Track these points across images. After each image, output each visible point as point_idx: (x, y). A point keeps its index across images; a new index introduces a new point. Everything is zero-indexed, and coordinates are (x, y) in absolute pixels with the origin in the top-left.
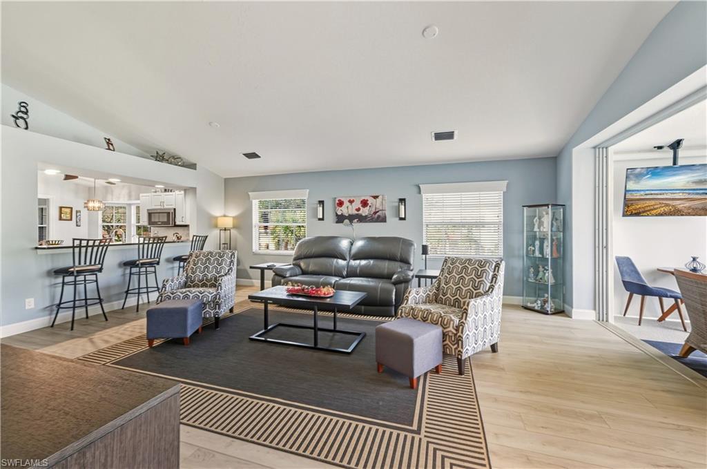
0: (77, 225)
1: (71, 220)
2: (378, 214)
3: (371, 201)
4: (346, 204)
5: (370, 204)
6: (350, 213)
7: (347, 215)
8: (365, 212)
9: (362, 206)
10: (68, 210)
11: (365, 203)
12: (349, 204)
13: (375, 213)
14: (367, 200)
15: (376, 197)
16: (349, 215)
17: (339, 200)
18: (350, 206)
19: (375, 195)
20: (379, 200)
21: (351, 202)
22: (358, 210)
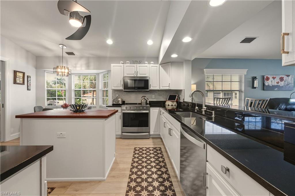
0: (28, 90)
1: (23, 83)
2: (289, 85)
3: (285, 78)
4: (271, 79)
5: (285, 80)
6: (273, 84)
7: (271, 86)
8: (282, 84)
9: (280, 81)
10: (21, 75)
11: (282, 79)
12: (272, 79)
13: (288, 85)
14: (283, 78)
15: (288, 76)
16: (273, 86)
17: (267, 77)
18: (273, 81)
19: (288, 74)
20: (290, 78)
21: (274, 78)
22: (278, 83)
